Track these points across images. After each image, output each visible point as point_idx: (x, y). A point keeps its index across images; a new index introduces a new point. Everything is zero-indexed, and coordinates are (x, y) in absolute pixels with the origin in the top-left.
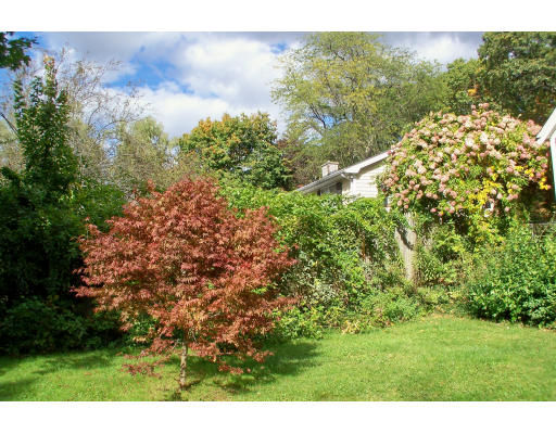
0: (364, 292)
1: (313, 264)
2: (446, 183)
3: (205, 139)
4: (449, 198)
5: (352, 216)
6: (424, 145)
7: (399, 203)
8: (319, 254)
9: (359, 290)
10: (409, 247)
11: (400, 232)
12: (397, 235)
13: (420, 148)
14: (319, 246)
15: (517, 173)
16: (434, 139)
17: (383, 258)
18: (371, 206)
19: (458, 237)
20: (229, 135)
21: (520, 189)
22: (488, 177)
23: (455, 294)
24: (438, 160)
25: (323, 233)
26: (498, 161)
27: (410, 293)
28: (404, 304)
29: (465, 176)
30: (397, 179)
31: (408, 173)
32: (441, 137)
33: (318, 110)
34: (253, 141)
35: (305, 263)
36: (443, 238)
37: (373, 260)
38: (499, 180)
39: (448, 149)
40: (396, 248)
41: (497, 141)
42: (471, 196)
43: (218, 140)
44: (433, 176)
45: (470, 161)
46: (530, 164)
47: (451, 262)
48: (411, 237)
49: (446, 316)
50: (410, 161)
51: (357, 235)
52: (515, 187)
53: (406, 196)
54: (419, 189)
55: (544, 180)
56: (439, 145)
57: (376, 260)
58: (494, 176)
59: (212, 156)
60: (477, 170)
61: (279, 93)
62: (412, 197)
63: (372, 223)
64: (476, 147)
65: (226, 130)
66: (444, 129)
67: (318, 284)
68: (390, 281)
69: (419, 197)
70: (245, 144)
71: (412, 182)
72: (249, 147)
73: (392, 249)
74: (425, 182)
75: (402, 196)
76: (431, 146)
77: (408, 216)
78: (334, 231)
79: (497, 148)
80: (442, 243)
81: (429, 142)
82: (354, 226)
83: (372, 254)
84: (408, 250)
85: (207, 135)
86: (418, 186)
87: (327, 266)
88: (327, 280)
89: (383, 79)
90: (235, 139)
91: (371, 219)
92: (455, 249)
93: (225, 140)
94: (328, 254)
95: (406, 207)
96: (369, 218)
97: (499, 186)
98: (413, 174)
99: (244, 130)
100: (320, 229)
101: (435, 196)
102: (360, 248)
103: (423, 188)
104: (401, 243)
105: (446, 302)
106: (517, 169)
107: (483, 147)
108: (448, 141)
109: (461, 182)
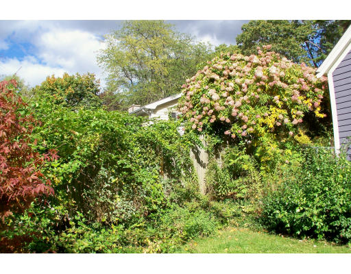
0: (164, 208)
1: (113, 181)
2: (239, 108)
3: (50, 89)
4: (241, 122)
5: (153, 135)
6: (217, 77)
7: (194, 127)
8: (120, 170)
9: (159, 206)
10: (201, 165)
11: (194, 152)
12: (192, 154)
13: (212, 80)
14: (119, 162)
15: (300, 102)
16: (225, 72)
17: (179, 175)
18: (170, 128)
19: (247, 157)
20: (67, 87)
21: (303, 115)
22: (275, 105)
23: (247, 208)
24: (230, 89)
25: (125, 150)
26: (284, 91)
27: (206, 207)
28: (202, 218)
29: (255, 103)
30: (191, 106)
31: (202, 100)
32: (231, 71)
33: (128, 72)
34: (83, 93)
35: (105, 180)
36: (234, 158)
37: (171, 176)
38: (285, 107)
39: (238, 80)
40: (191, 165)
41: (282, 74)
42: (261, 120)
43: (59, 90)
44: (225, 103)
45: (259, 90)
46: (308, 95)
47: (240, 179)
48: (204, 157)
49: (241, 229)
50: (204, 91)
51: (157, 153)
52: (298, 113)
53: (200, 120)
54: (212, 114)
55: (319, 109)
56: (230, 77)
57: (173, 176)
58: (280, 104)
59: (55, 101)
60: (265, 98)
61: (102, 59)
62: (206, 121)
63: (170, 143)
64: (265, 78)
65: (65, 84)
66: (235, 65)
67: (119, 201)
68: (188, 196)
69: (212, 121)
70: (77, 94)
71: (205, 109)
72: (81, 96)
73: (187, 166)
74: (218, 108)
75: (197, 120)
76: (222, 79)
77: (201, 138)
78: (136, 149)
79: (281, 79)
80: (233, 162)
81: (221, 75)
82: (153, 145)
83: (169, 172)
84: (201, 168)
85: (51, 87)
86: (212, 111)
87: (128, 182)
88: (127, 197)
89: (172, 54)
90: (71, 90)
91: (170, 139)
92: (245, 167)
93: (64, 90)
94: (129, 170)
95: (200, 130)
96: (168, 138)
97: (285, 112)
98: (207, 101)
99: (77, 84)
100: (121, 146)
101: (228, 121)
102: (159, 165)
103: (216, 113)
104: (195, 162)
105: (239, 216)
106: (300, 98)
107: (271, 79)
108: (237, 74)
109: (251, 108)
